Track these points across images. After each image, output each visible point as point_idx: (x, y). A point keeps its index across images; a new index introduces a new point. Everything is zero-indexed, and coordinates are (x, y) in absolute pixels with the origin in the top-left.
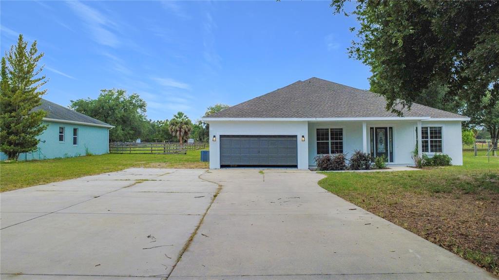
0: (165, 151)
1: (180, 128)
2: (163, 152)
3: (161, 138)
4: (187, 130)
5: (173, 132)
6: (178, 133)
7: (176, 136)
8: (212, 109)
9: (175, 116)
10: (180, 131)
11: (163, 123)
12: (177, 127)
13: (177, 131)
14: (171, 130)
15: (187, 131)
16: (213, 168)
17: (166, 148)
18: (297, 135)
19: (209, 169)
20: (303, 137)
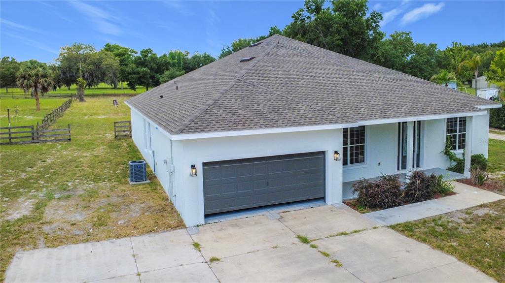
0: (33, 138)
1: (36, 83)
2: (30, 139)
4: (46, 84)
8: (69, 49)
10: (35, 87)
16: (191, 224)
17: (35, 134)
18: (325, 151)
19: (186, 228)
20: (336, 152)
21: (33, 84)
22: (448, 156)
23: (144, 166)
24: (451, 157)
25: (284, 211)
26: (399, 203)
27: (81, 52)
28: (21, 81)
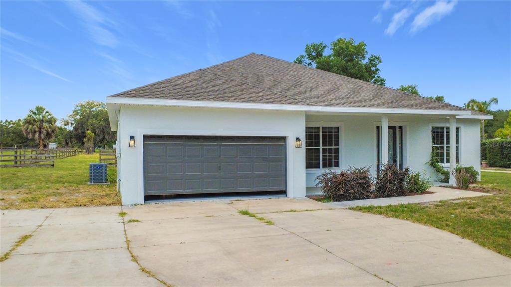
0: (16, 163)
1: (40, 129)
2: (13, 163)
3: (11, 142)
4: (50, 130)
5: (29, 133)
6: (37, 135)
7: (33, 140)
8: (82, 106)
9: (32, 111)
10: (40, 132)
11: (14, 124)
12: (35, 126)
13: (35, 132)
14: (26, 130)
15: (50, 132)
16: (129, 203)
17: (18, 158)
18: (286, 137)
19: (122, 205)
20: (298, 139)
21: (37, 129)
22: (435, 169)
23: (104, 167)
24: (438, 170)
25: (237, 199)
26: (367, 196)
27: (94, 109)
28: (26, 126)
